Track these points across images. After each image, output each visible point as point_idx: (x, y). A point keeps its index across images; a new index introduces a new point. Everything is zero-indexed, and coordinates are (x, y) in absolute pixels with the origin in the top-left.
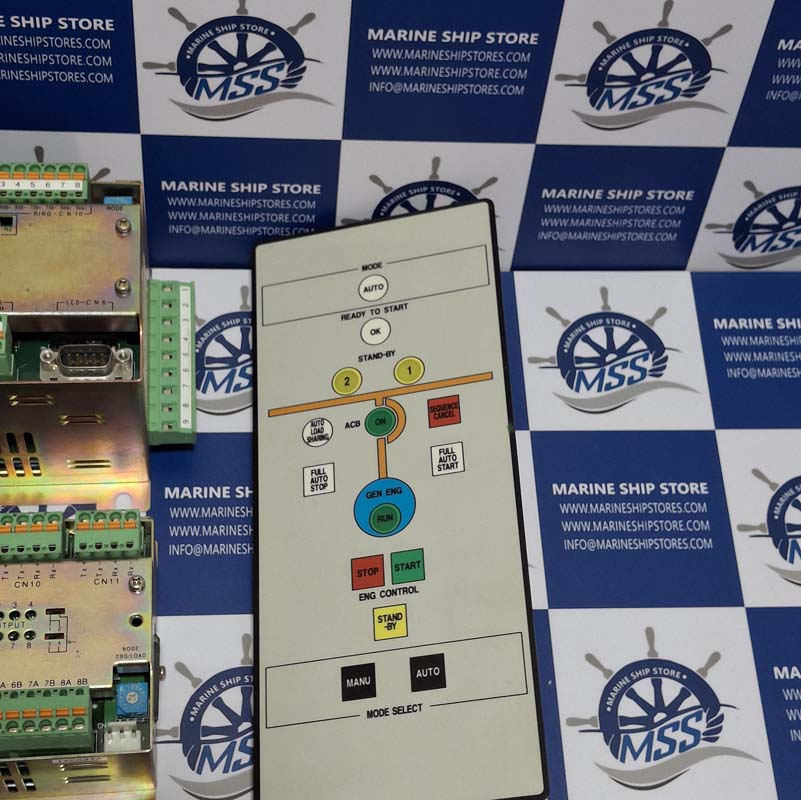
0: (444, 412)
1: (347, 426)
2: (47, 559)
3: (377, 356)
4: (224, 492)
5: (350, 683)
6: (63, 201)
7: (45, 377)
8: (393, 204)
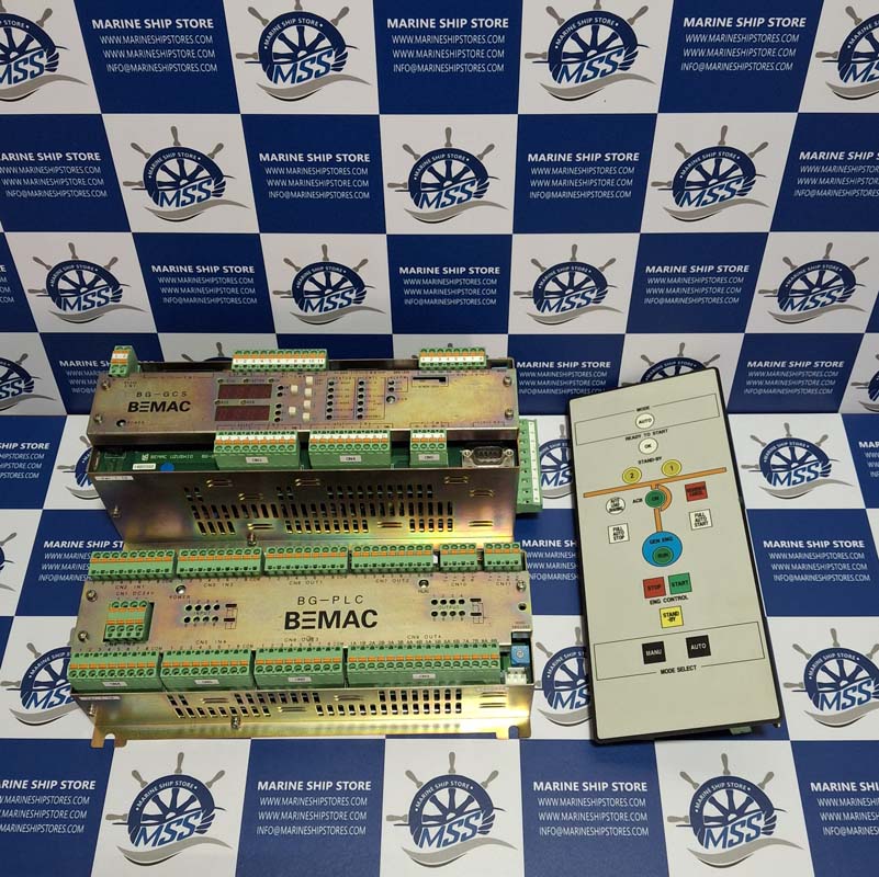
0: (696, 492)
1: (634, 501)
2: (468, 570)
3: (650, 460)
4: (558, 543)
5: (648, 653)
6: (472, 367)
7: (465, 466)
8: (655, 372)
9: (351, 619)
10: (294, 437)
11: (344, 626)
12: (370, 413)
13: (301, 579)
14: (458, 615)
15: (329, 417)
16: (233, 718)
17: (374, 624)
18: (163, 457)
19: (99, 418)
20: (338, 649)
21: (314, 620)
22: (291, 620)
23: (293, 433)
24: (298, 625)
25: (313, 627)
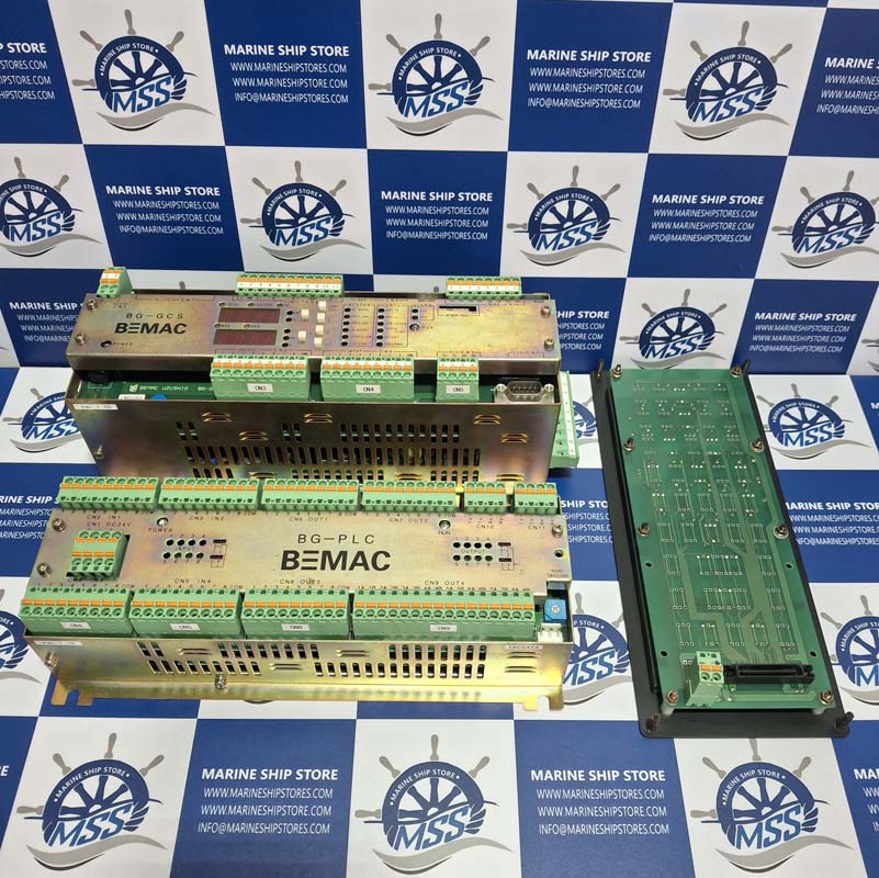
2: (496, 512)
9: (360, 561)
10: (305, 362)
11: (351, 568)
12: (391, 340)
13: (304, 515)
14: (483, 560)
15: (344, 344)
16: (218, 676)
17: (386, 567)
18: (154, 388)
19: (80, 338)
20: (342, 593)
21: (316, 560)
22: (289, 560)
23: (303, 358)
24: (296, 565)
25: (315, 568)
